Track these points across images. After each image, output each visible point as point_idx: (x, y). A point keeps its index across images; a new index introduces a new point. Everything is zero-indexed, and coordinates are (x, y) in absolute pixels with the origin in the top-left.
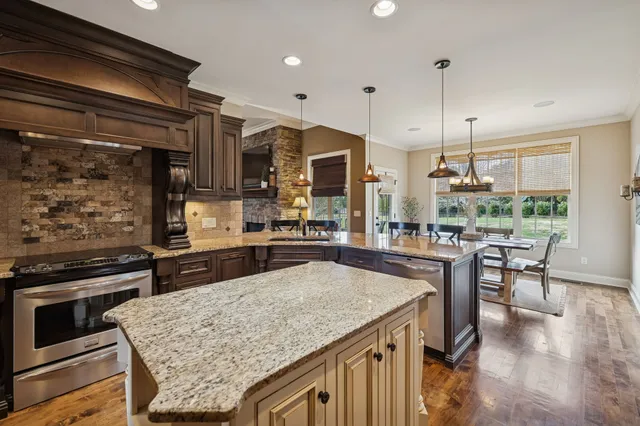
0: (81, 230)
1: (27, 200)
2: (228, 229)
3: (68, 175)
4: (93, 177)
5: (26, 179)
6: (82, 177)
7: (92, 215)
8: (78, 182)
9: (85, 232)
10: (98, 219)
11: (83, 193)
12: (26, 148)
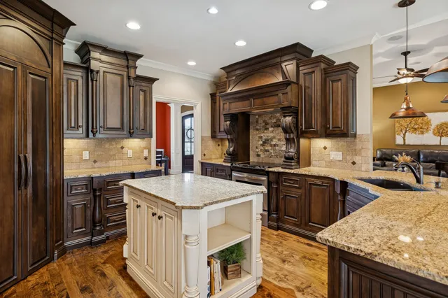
0: (271, 153)
1: (257, 138)
2: (354, 163)
3: (268, 126)
4: (275, 127)
5: (257, 130)
6: (272, 127)
7: (275, 145)
8: (271, 129)
9: (273, 154)
10: (277, 148)
11: (272, 135)
12: (257, 117)
